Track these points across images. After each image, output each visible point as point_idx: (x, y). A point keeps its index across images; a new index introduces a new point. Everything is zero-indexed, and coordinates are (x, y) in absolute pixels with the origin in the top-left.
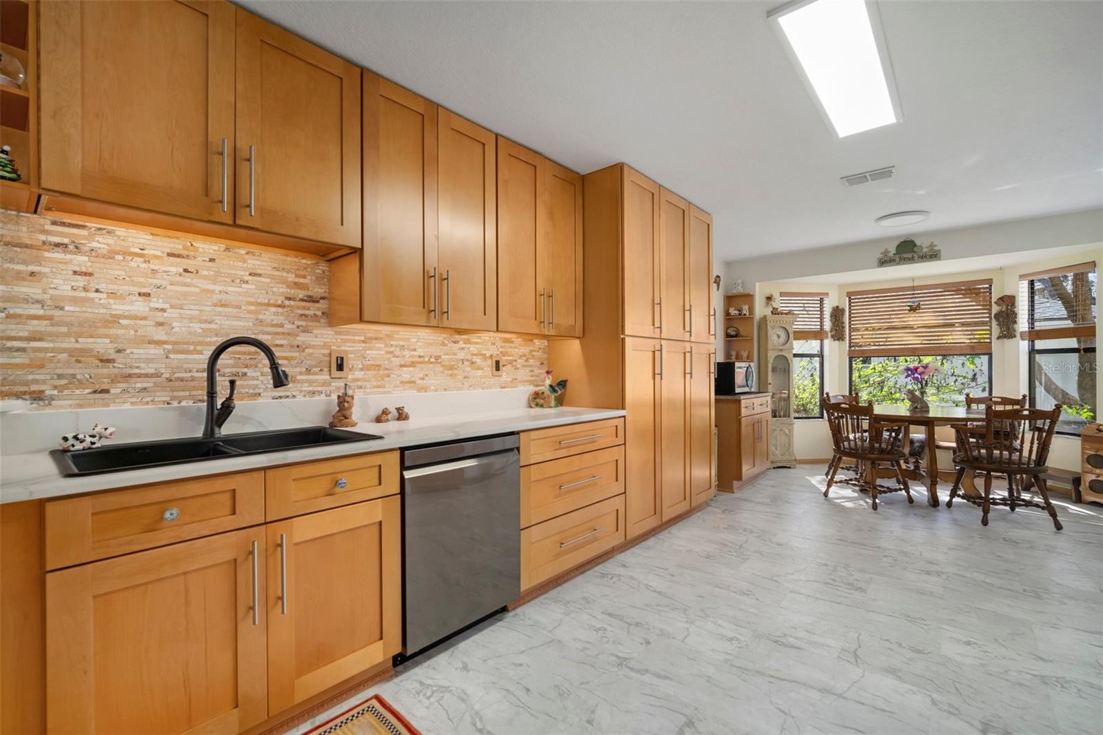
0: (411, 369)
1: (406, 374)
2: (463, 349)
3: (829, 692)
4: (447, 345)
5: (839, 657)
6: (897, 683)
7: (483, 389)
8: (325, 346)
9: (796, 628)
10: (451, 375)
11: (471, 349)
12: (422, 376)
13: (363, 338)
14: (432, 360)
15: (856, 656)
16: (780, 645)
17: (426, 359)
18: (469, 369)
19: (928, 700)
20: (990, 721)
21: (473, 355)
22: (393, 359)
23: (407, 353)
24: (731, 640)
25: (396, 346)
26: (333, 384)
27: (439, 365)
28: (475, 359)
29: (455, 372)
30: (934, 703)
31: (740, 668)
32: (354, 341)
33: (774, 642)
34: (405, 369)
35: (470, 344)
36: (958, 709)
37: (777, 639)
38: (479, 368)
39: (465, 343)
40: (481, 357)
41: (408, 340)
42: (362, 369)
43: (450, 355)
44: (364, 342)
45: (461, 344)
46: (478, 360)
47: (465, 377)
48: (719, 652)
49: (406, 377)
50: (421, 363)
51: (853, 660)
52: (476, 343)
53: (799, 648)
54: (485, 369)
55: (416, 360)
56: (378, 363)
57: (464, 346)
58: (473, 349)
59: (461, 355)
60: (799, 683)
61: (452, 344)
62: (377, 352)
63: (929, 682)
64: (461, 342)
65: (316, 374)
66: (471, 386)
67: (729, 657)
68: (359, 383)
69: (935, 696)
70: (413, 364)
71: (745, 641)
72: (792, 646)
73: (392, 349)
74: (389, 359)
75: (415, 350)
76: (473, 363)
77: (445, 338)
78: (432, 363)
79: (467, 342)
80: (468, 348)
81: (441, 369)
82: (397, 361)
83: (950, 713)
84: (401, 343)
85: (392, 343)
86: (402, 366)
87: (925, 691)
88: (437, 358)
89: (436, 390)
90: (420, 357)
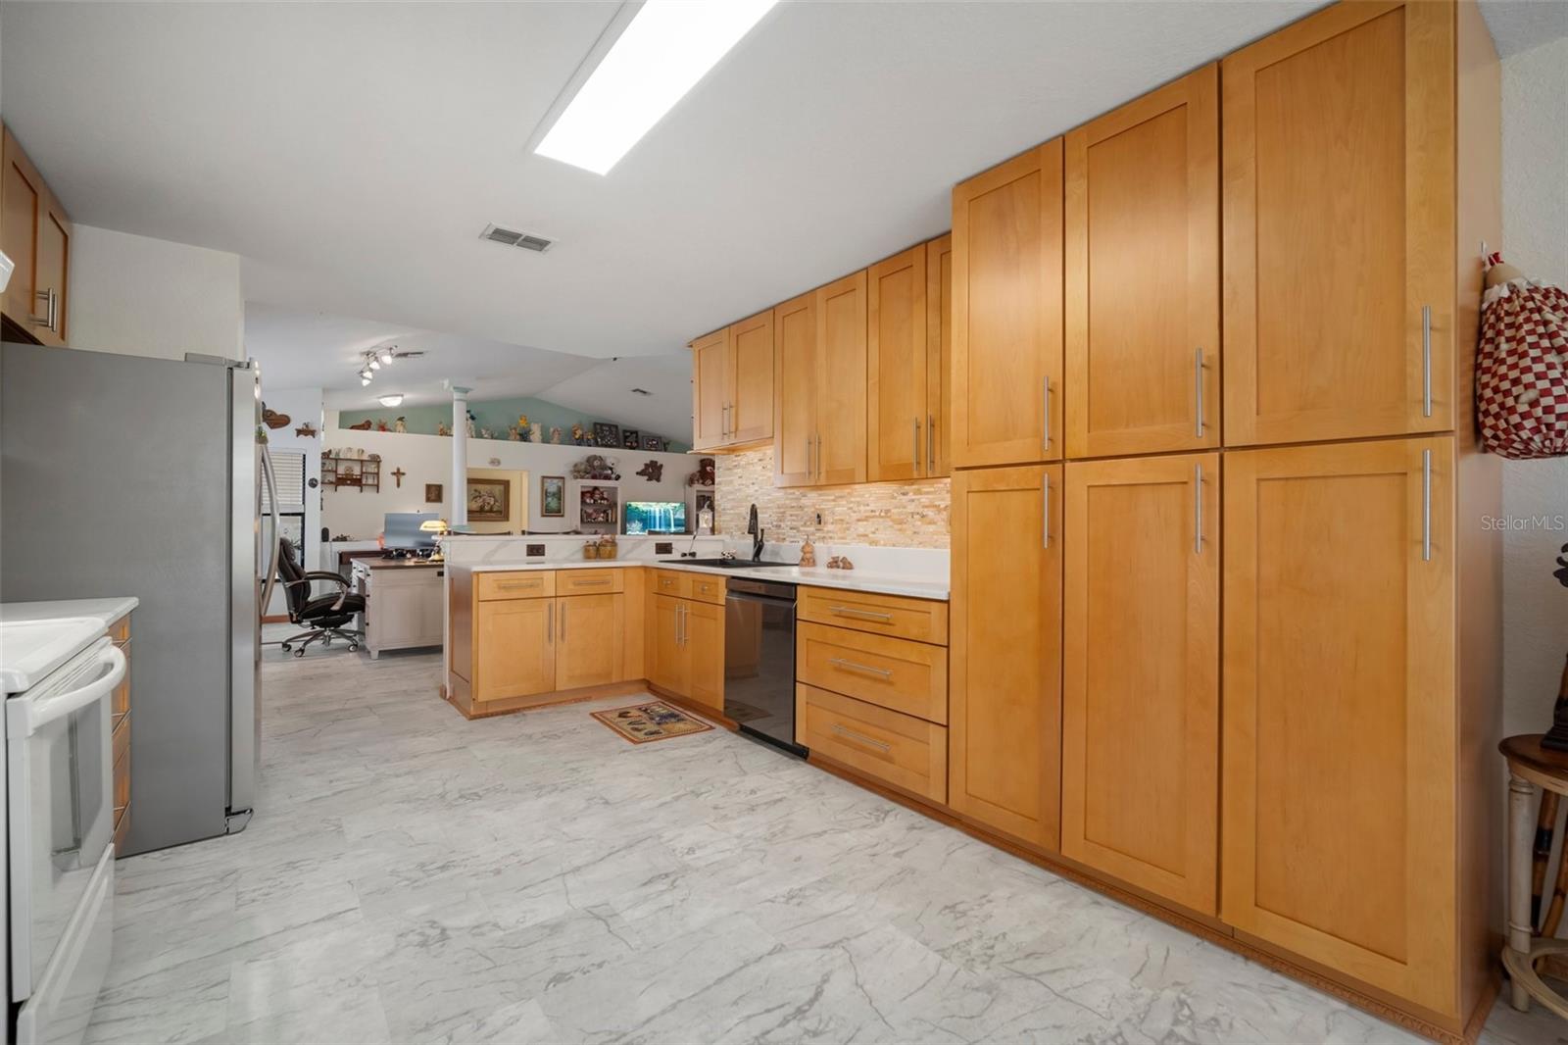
0: (865, 523)
1: (861, 528)
2: (913, 501)
3: (574, 871)
4: (895, 498)
6: (540, 919)
7: (936, 547)
8: (814, 505)
9: (682, 901)
10: (900, 530)
11: (922, 500)
12: (873, 530)
13: (832, 498)
14: (883, 514)
15: (599, 918)
16: (660, 875)
17: (877, 514)
18: (919, 523)
19: (502, 924)
20: (442, 946)
21: (924, 507)
22: (852, 514)
23: (862, 508)
24: (692, 850)
25: (854, 502)
26: (817, 535)
27: (888, 520)
28: (926, 511)
29: (904, 526)
30: (496, 926)
31: (644, 840)
32: (828, 501)
33: (668, 874)
34: (860, 523)
35: (921, 494)
36: (474, 935)
37: (671, 878)
38: (932, 523)
39: (915, 494)
40: (934, 509)
41: (863, 496)
42: (832, 523)
43: (899, 508)
44: (834, 500)
45: (911, 496)
46: (930, 513)
47: (915, 533)
48: (676, 837)
49: (861, 530)
50: (873, 517)
51: (595, 911)
52: (928, 493)
53: (645, 884)
54: (939, 523)
55: (867, 514)
56: (842, 518)
57: (914, 497)
58: (924, 499)
59: (911, 508)
60: (598, 861)
61: (902, 497)
62: (841, 509)
63: (517, 945)
64: (911, 494)
65: (808, 526)
66: (921, 543)
67: (663, 840)
68: (831, 535)
69: (501, 933)
70: (866, 519)
71: (681, 857)
73: (851, 505)
74: (849, 514)
75: (868, 505)
76: (923, 516)
77: (894, 491)
78: (882, 517)
79: (919, 492)
80: (918, 500)
81: (891, 523)
82: (855, 516)
83: (477, 927)
84: (858, 499)
85: (853, 499)
86: (859, 520)
87: (511, 931)
88: (888, 511)
89: (885, 545)
90: (872, 511)
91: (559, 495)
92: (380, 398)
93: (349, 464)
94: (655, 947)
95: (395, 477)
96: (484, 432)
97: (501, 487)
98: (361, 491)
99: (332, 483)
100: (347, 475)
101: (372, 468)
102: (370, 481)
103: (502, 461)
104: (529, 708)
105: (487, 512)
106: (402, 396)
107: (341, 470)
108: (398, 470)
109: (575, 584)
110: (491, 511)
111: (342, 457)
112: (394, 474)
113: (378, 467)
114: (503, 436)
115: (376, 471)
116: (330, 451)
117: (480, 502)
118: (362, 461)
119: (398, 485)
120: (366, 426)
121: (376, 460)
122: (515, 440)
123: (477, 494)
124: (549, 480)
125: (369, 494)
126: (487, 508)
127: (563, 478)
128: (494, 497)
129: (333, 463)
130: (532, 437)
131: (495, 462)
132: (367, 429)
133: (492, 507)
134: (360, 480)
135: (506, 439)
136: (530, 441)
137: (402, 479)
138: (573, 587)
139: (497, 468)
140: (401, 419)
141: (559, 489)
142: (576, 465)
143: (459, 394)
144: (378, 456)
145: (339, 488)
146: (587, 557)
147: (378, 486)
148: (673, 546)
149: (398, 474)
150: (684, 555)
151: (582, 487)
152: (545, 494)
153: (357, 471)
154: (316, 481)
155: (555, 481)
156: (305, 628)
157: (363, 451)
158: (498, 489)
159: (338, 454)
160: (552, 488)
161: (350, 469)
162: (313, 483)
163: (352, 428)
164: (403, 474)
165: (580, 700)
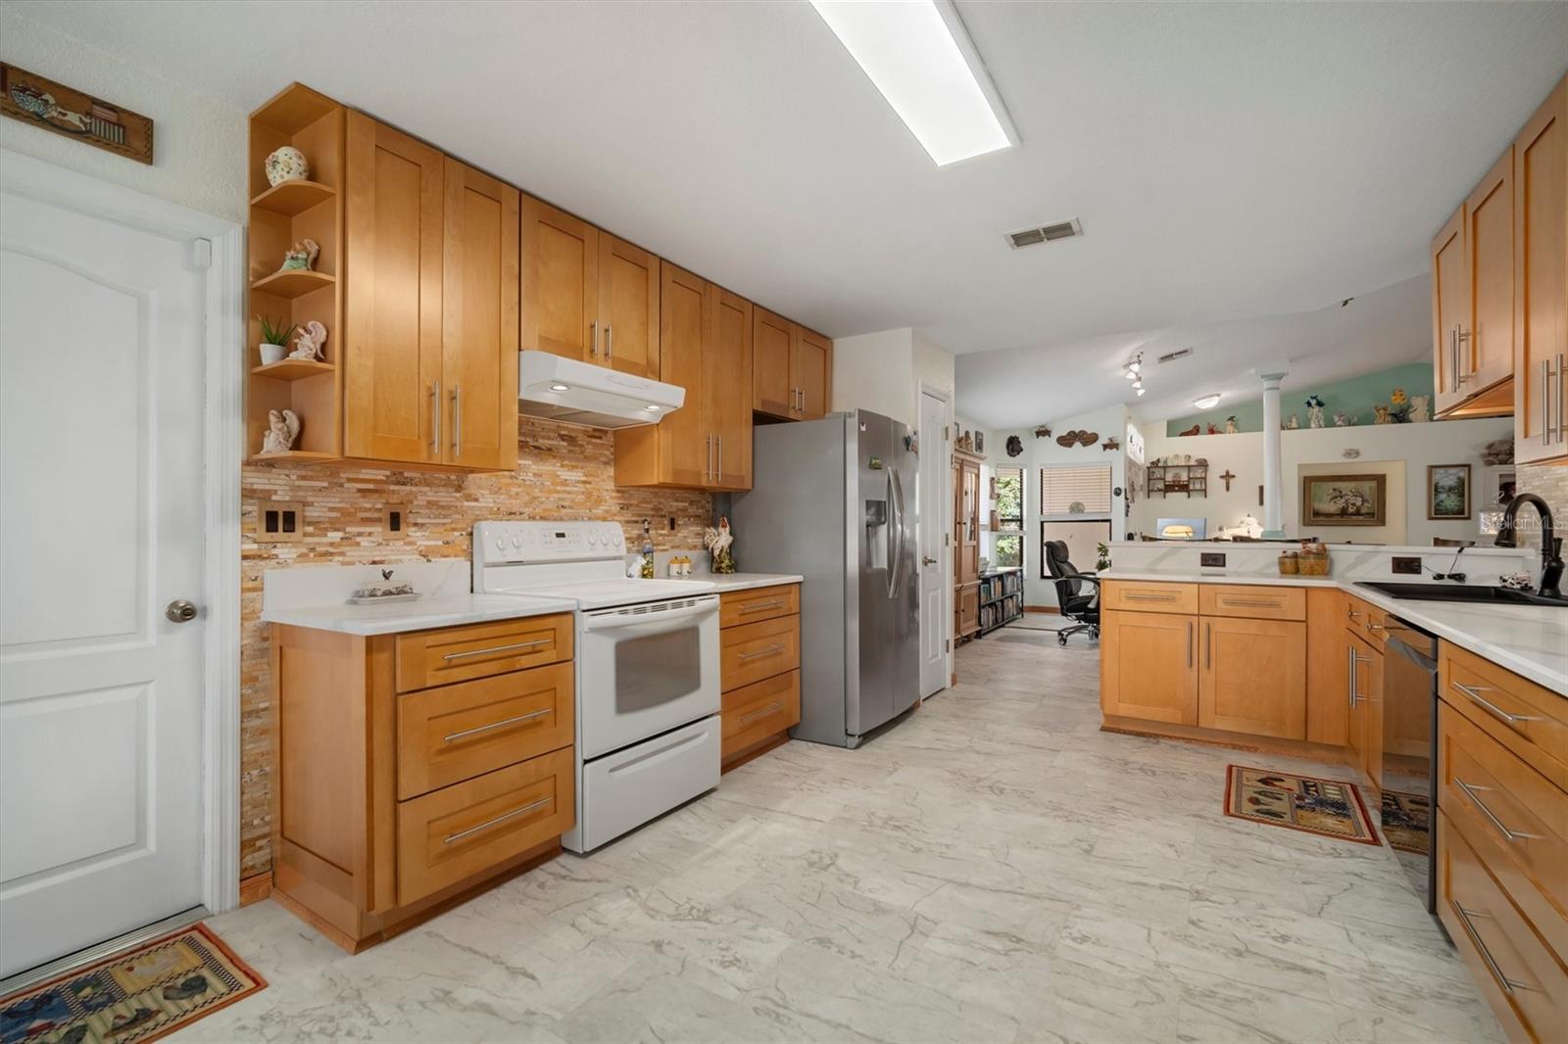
3: (961, 884)
5: (936, 924)
6: (883, 899)
9: (990, 969)
15: (913, 928)
16: (1014, 937)
24: (1084, 939)
30: (856, 882)
31: (1060, 901)
33: (1023, 940)
37: (1018, 946)
48: (1092, 919)
51: (920, 921)
53: (988, 933)
60: (991, 890)
67: (1075, 912)
71: (1062, 938)
72: (996, 934)
91: (1461, 489)
92: (1194, 402)
93: (1177, 470)
94: (905, 979)
95: (1224, 481)
96: (1336, 419)
97: (1374, 484)
98: (1189, 497)
99: (1160, 490)
100: (1174, 481)
101: (1199, 473)
102: (1198, 487)
103: (1361, 451)
104: (1164, 736)
105: (1352, 514)
106: (1219, 395)
107: (1169, 477)
108: (1227, 473)
109: (1226, 602)
110: (1358, 513)
111: (1169, 464)
112: (1222, 477)
113: (1206, 471)
114: (1367, 420)
115: (1203, 475)
116: (1159, 460)
117: (1341, 503)
118: (1189, 467)
119: (1228, 489)
120: (1196, 431)
121: (1203, 464)
122: (1385, 422)
123: (1338, 493)
124: (1442, 471)
125: (1197, 499)
126: (1351, 510)
127: (1469, 466)
128: (1362, 497)
129: (1162, 471)
130: (1411, 416)
131: (1352, 453)
132: (1195, 434)
133: (1358, 509)
134: (1187, 486)
135: (1372, 423)
136: (1411, 422)
137: (1232, 481)
138: (1224, 606)
139: (1356, 460)
140: (1231, 419)
141: (1461, 481)
142: (1490, 446)
143: (1268, 382)
144: (1205, 460)
145: (1168, 495)
146: (1284, 572)
147: (1205, 490)
148: (1423, 563)
149: (1228, 477)
150: (1440, 577)
151: (1501, 476)
152: (1435, 489)
153: (1184, 477)
154: (1120, 489)
155: (1452, 471)
156: (1070, 622)
157: (1189, 457)
158: (1368, 487)
159: (1165, 462)
160: (1448, 480)
161: (1177, 475)
162: (1118, 492)
163: (1182, 434)
164: (1233, 476)
165: (1241, 748)
